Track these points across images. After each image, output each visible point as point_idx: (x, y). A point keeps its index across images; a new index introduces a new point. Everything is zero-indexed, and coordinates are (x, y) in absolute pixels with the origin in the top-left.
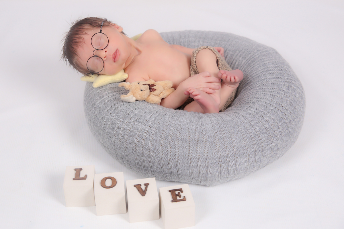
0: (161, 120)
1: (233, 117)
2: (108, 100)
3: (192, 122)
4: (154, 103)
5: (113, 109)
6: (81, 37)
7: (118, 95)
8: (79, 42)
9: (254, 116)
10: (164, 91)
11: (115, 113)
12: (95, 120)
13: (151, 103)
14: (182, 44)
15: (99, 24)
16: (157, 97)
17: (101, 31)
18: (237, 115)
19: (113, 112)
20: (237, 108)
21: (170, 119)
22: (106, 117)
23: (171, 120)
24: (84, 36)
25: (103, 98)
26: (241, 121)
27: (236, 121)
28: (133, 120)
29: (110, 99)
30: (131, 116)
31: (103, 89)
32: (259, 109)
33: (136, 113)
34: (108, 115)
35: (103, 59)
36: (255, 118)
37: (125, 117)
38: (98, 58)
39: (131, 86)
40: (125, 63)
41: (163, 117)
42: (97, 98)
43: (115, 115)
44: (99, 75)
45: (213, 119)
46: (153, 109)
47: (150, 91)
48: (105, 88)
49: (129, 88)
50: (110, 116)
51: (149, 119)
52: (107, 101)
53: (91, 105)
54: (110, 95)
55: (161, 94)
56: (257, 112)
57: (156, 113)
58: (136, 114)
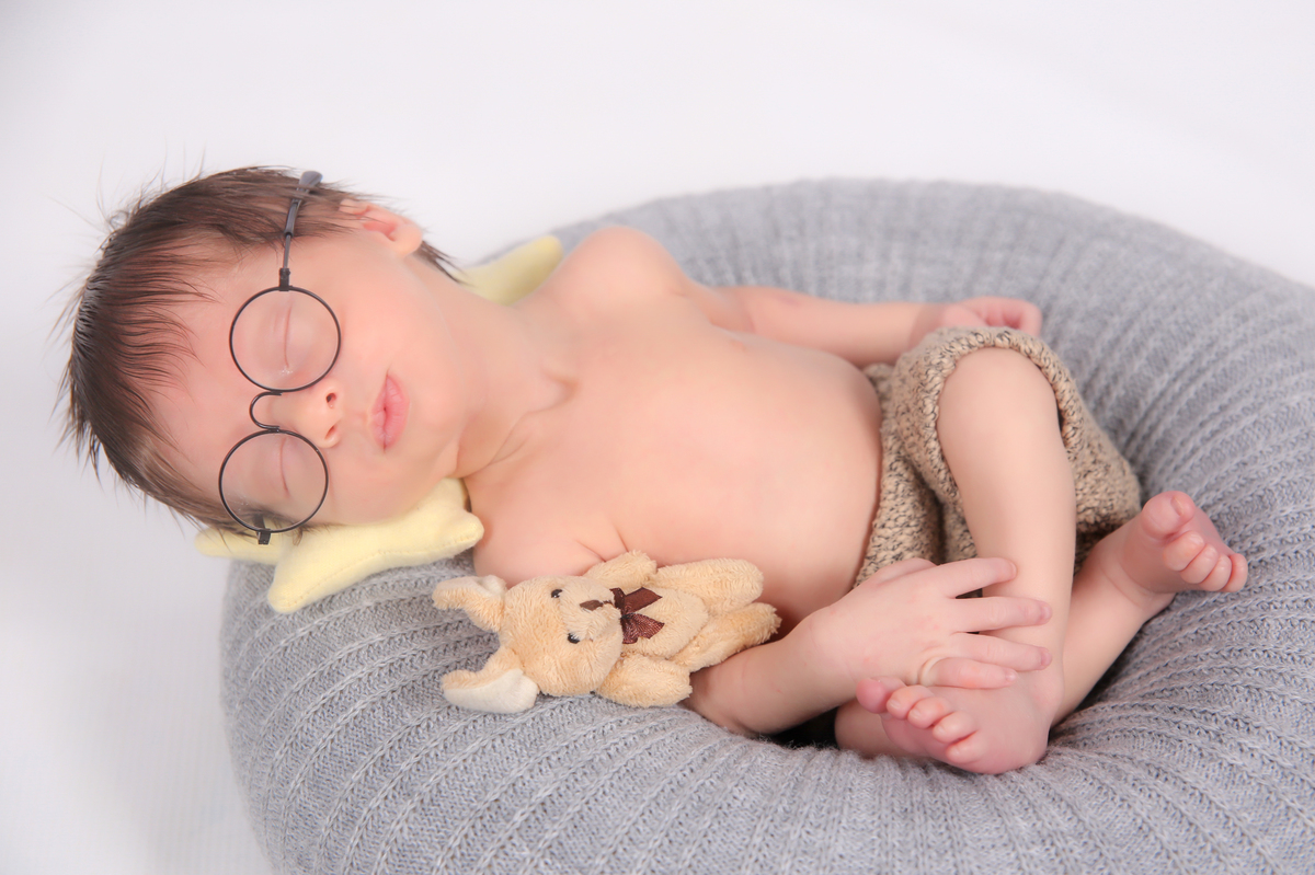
0: (706, 845)
1: (1143, 805)
2: (369, 699)
3: (898, 855)
4: (652, 703)
5: (403, 766)
6: (163, 320)
7: (428, 665)
8: (155, 350)
9: (1273, 798)
10: (709, 629)
11: (416, 798)
12: (291, 823)
13: (634, 703)
15: (273, 225)
16: (666, 666)
17: (284, 274)
18: (1168, 790)
19: (404, 790)
20: (1154, 727)
21: (757, 840)
22: (359, 822)
23: (765, 850)
24: (187, 312)
25: (338, 687)
26: (1200, 838)
27: (1165, 838)
28: (526, 852)
29: (379, 693)
30: (518, 818)
31: (334, 613)
32: (1298, 739)
33: (542, 794)
34: (373, 804)
35: (321, 443)
36: (1282, 807)
37: (479, 826)
38: (284, 440)
39: (508, 610)
41: (716, 826)
42: (301, 681)
43: (414, 810)
44: (303, 527)
45: (1023, 826)
46: (648, 759)
47: (629, 639)
48: (345, 610)
49: (498, 620)
50: (386, 816)
51: (626, 840)
52: (359, 705)
53: (264, 722)
54: (378, 663)
55: (691, 649)
56: (1288, 764)
57: (667, 790)
58: (548, 803)
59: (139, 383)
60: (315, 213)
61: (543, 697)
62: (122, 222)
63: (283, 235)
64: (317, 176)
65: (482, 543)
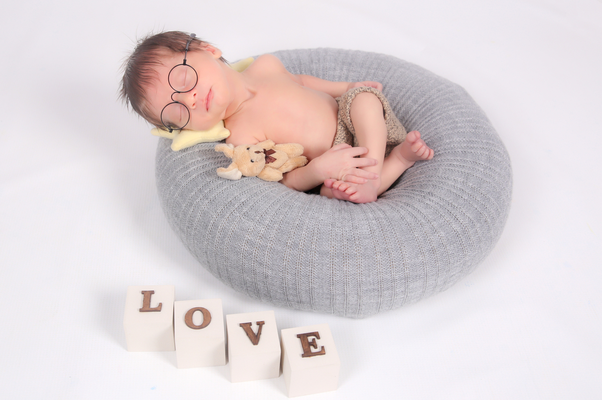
0: (286, 215)
1: (403, 212)
2: (197, 174)
3: (337, 221)
4: (271, 180)
5: (206, 191)
6: (152, 70)
7: (213, 166)
8: (149, 78)
9: (437, 212)
10: (288, 162)
11: (209, 199)
12: (175, 206)
13: (267, 180)
14: (315, 74)
15: (183, 47)
17: (185, 61)
18: (410, 209)
19: (206, 197)
20: (407, 194)
21: (300, 215)
22: (193, 205)
23: (302, 217)
24: (158, 69)
25: (189, 171)
26: (417, 221)
27: (408, 221)
28: (238, 214)
29: (200, 173)
30: (236, 206)
31: (188, 152)
32: (445, 198)
33: (243, 200)
34: (197, 201)
35: (191, 107)
36: (440, 215)
37: (226, 207)
39: (235, 152)
40: (225, 111)
41: (289, 211)
42: (179, 169)
43: (208, 202)
44: (181, 129)
45: (371, 216)
46: (271, 194)
47: (267, 162)
48: (191, 152)
49: (232, 155)
50: (200, 204)
51: (265, 213)
52: (194, 176)
53: (168, 180)
54: (200, 165)
55: (283, 167)
56: (442, 204)
57: (276, 201)
58: (244, 202)
59: (144, 86)
60: (193, 45)
61: (243, 176)
62: (141, 42)
63: (185, 50)
64: (195, 35)
65: (229, 137)
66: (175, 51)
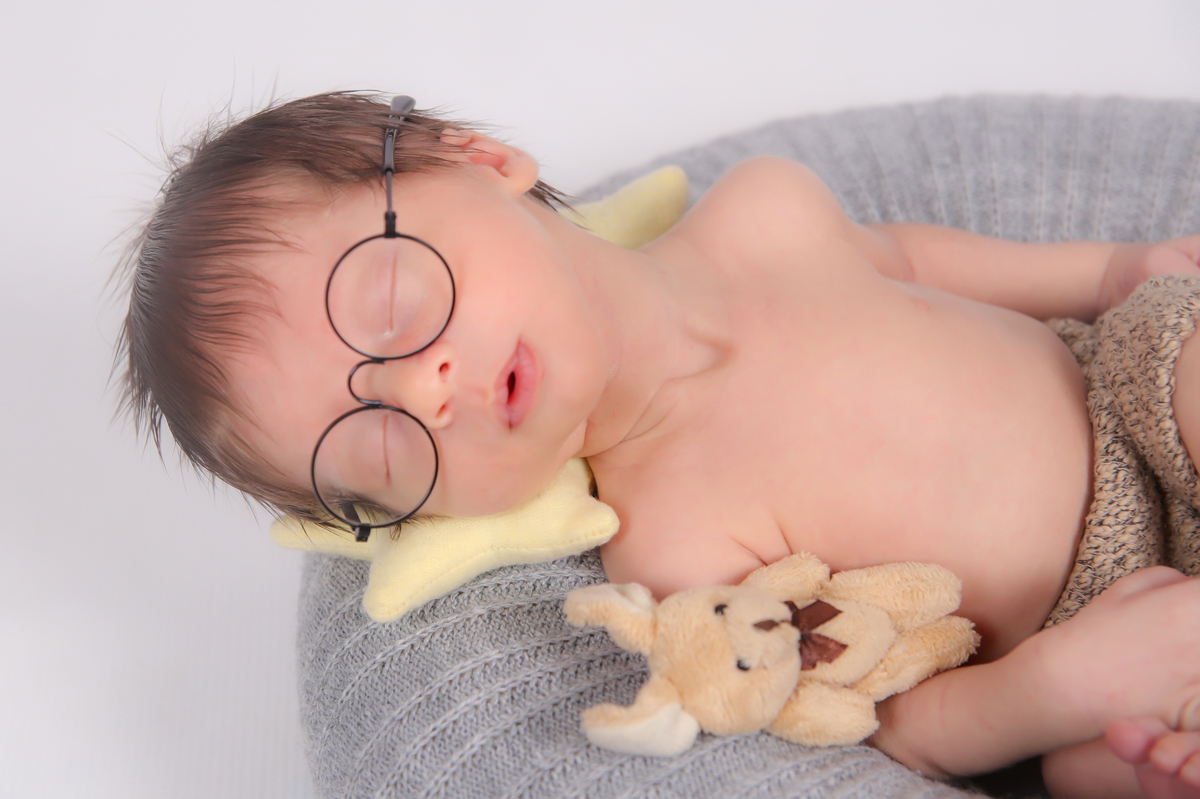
2: (489, 732)
4: (831, 742)
6: (243, 274)
7: (558, 691)
8: (232, 310)
10: (899, 650)
13: (810, 742)
14: (944, 214)
15: (367, 160)
16: (850, 697)
17: (390, 219)
24: (271, 265)
25: (450, 716)
29: (501, 726)
31: (440, 622)
35: (430, 423)
38: (386, 418)
39: (661, 629)
42: (404, 705)
44: (400, 521)
47: (808, 664)
48: (453, 618)
49: (649, 640)
52: (477, 740)
53: (360, 754)
54: (497, 687)
55: (877, 675)
59: (213, 349)
60: (414, 144)
61: (703, 735)
62: (186, 159)
63: (380, 171)
64: (410, 102)
65: (617, 538)
66: (336, 180)
